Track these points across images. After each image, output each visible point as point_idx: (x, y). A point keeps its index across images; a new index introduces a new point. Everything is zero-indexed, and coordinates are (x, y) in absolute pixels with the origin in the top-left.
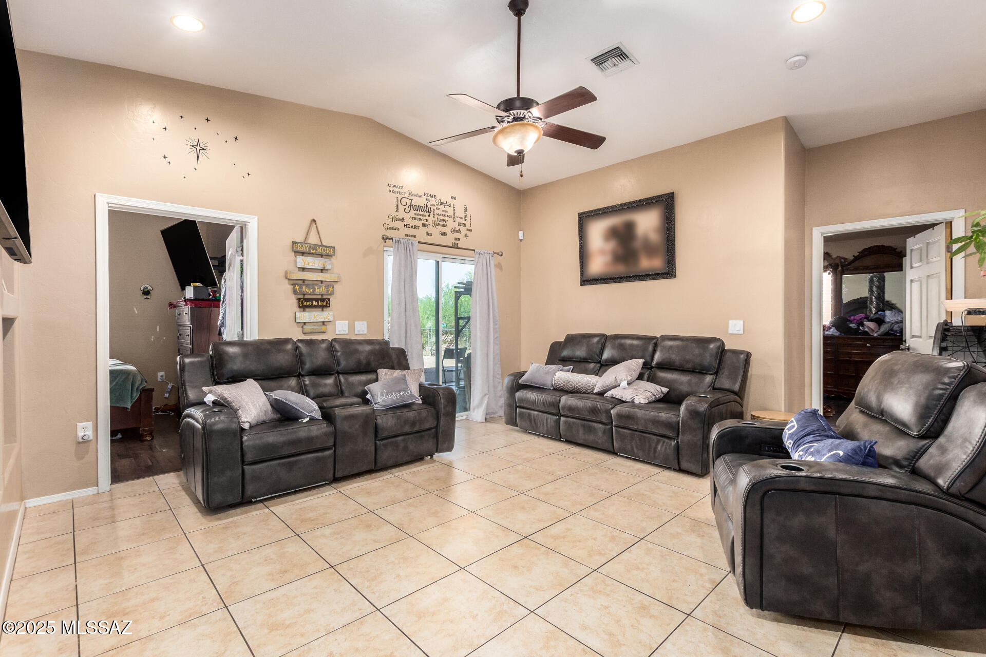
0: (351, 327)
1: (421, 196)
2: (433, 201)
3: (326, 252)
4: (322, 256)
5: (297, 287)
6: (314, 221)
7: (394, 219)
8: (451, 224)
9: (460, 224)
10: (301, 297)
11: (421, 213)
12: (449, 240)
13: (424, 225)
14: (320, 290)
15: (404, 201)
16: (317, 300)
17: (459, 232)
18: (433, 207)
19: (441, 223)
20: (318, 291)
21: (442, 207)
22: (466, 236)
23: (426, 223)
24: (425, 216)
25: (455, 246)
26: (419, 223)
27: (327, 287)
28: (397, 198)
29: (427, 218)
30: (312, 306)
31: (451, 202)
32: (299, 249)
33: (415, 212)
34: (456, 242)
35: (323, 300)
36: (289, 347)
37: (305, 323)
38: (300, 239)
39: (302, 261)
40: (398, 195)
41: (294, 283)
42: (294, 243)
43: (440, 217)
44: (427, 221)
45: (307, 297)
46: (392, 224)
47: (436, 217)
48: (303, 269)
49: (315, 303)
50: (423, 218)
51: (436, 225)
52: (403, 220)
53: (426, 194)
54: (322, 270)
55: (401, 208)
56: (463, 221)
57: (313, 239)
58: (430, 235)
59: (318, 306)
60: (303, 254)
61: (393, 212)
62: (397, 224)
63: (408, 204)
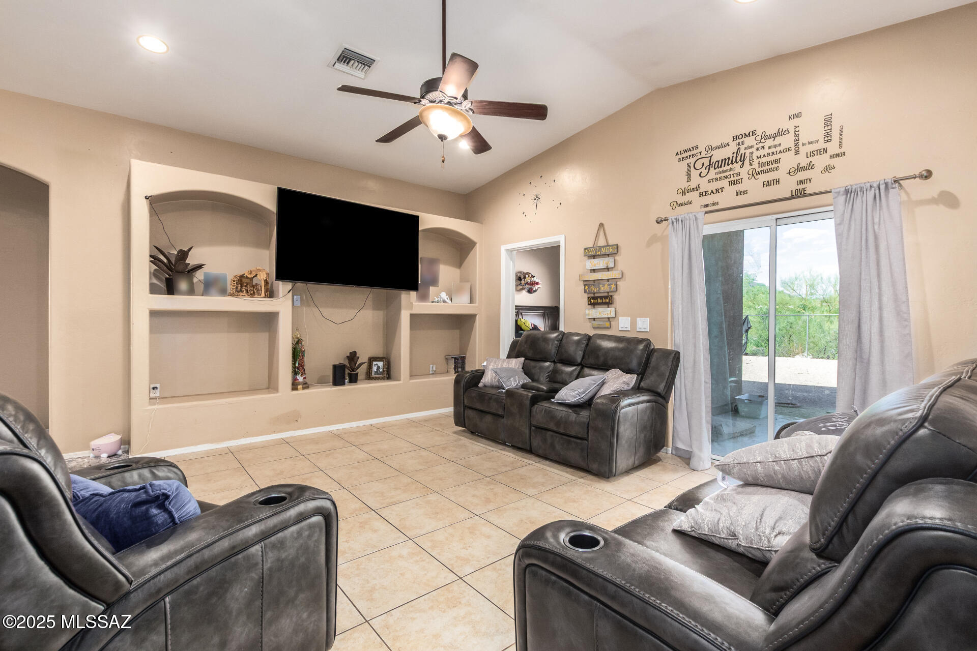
0: (633, 324)
1: (728, 145)
2: (749, 141)
3: (611, 252)
4: (608, 255)
5: (587, 287)
6: (601, 225)
7: (684, 192)
8: (788, 161)
9: (812, 154)
10: (592, 295)
11: (727, 167)
12: (788, 185)
13: (733, 183)
14: (604, 288)
15: (698, 165)
16: (601, 298)
17: (810, 167)
18: (748, 152)
19: (765, 168)
20: (602, 289)
21: (770, 142)
22: (828, 169)
23: (736, 178)
24: (734, 169)
25: (800, 194)
26: (724, 183)
27: (610, 285)
28: (689, 166)
29: (738, 170)
30: (599, 303)
31: (790, 125)
32: (592, 253)
33: (717, 170)
34: (801, 187)
35: (606, 297)
37: (594, 319)
38: (590, 244)
39: (591, 264)
40: (688, 161)
41: (587, 283)
42: (585, 249)
43: (763, 160)
44: (738, 174)
45: (596, 295)
46: (681, 199)
47: (756, 162)
48: (594, 271)
49: (600, 301)
50: (732, 173)
51: (754, 174)
52: (698, 188)
53: (735, 138)
54: (608, 269)
55: (695, 174)
56: (821, 145)
57: (601, 242)
58: (745, 192)
59: (602, 304)
60: (594, 257)
61: (684, 184)
62: (689, 197)
63: (707, 164)
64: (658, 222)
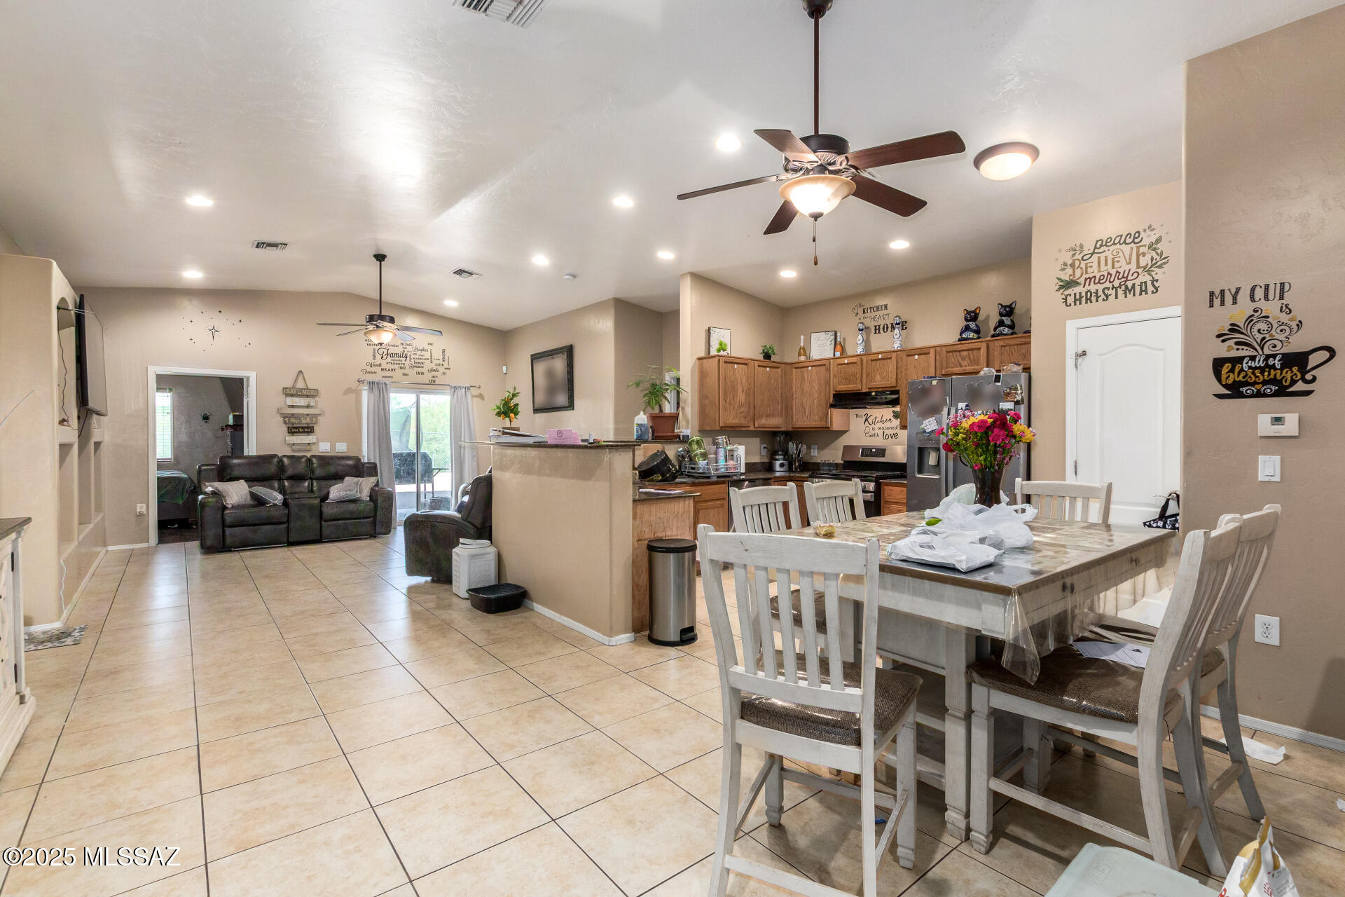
0: (333, 447)
1: (397, 346)
2: (409, 348)
3: (311, 394)
4: (308, 396)
5: (286, 419)
6: (301, 372)
7: (371, 365)
8: (428, 365)
9: (437, 365)
10: (291, 426)
11: (397, 358)
12: (427, 377)
13: (401, 368)
14: (305, 421)
15: (381, 351)
16: (303, 428)
17: (437, 371)
18: (409, 354)
19: (417, 365)
20: (303, 421)
21: (419, 353)
22: (444, 374)
23: (402, 366)
25: (432, 382)
26: (396, 367)
27: (311, 419)
28: (374, 350)
29: (403, 362)
30: (299, 432)
31: (429, 347)
32: (288, 393)
33: (392, 358)
34: (433, 379)
35: (308, 428)
36: (276, 460)
37: (293, 444)
38: (289, 385)
39: (290, 401)
40: (374, 347)
41: (284, 416)
42: (284, 388)
43: (416, 361)
44: (404, 364)
45: (295, 426)
46: (369, 369)
47: (413, 360)
48: (292, 406)
49: (301, 430)
50: (400, 362)
51: (412, 367)
52: (380, 365)
53: (402, 344)
54: (308, 407)
55: (378, 357)
56: (441, 362)
57: (300, 385)
58: (407, 375)
59: (304, 432)
60: (292, 396)
61: (371, 360)
62: (374, 369)
63: (386, 353)
64: (357, 381)
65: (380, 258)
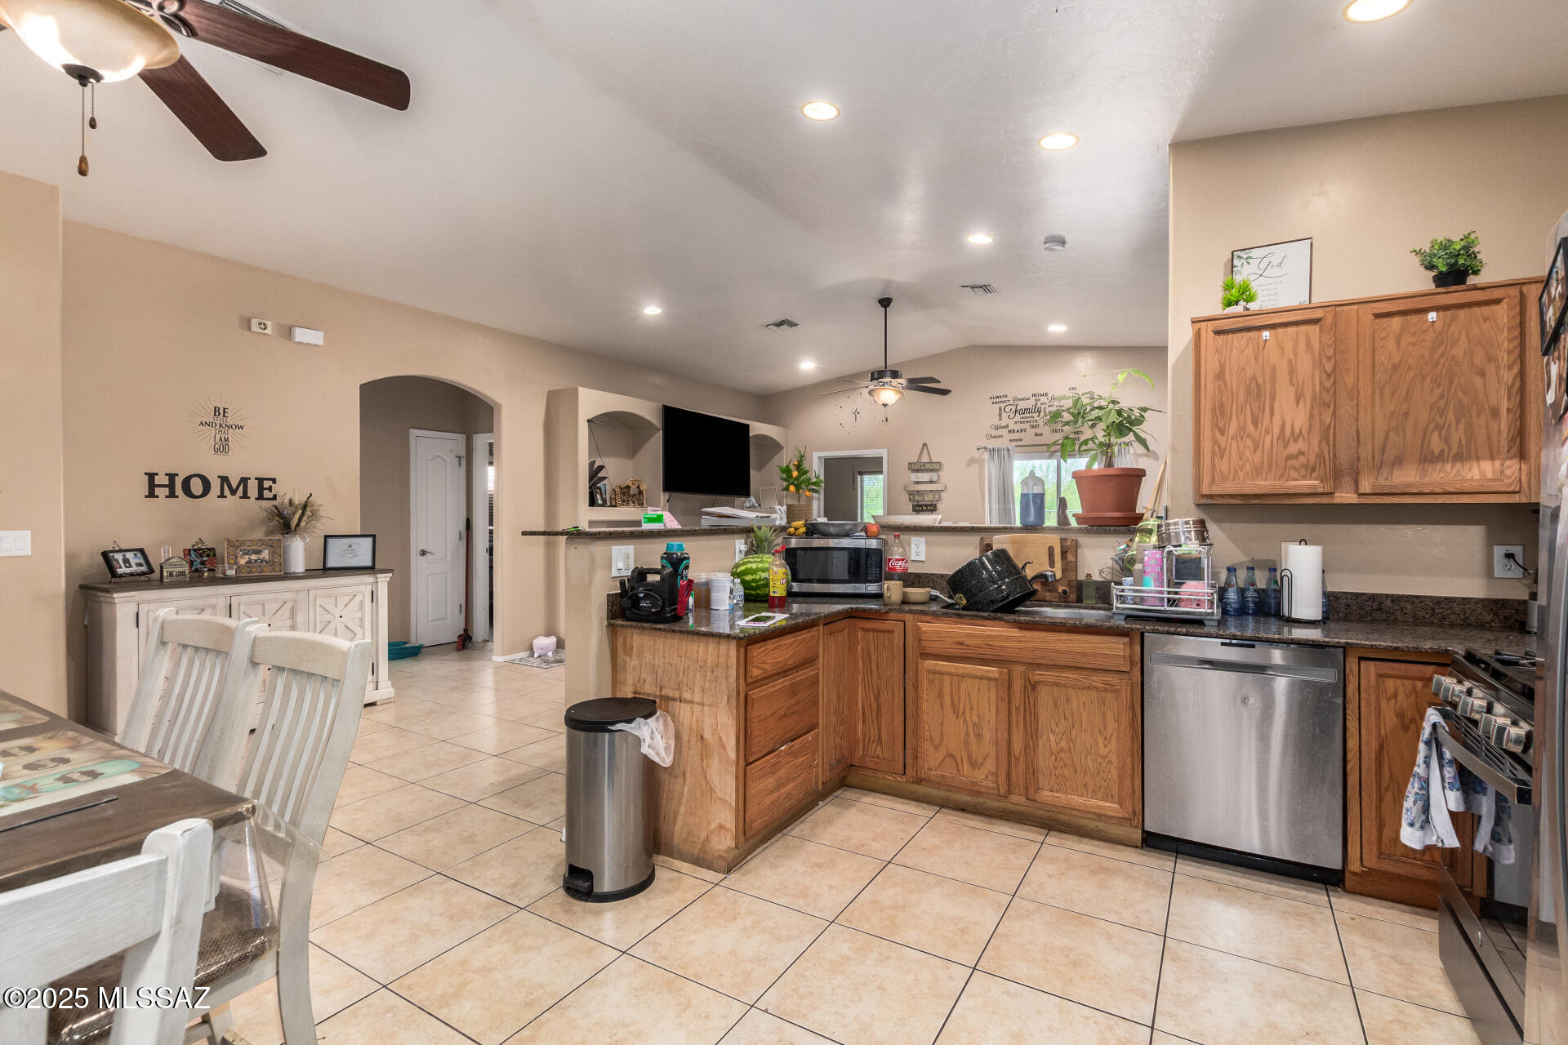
1: (1029, 399)
2: (1043, 399)
3: (935, 468)
4: (932, 471)
5: (912, 497)
6: (925, 445)
7: (997, 428)
10: (916, 503)
11: (1028, 415)
13: (1032, 427)
14: (929, 498)
15: (1008, 409)
16: (926, 506)
18: (1043, 407)
20: (926, 499)
23: (1035, 424)
24: (1033, 417)
26: (1027, 426)
27: (934, 496)
28: (1000, 409)
29: (1036, 418)
30: (922, 510)
31: (1071, 394)
32: (916, 468)
33: (1021, 416)
35: (930, 505)
38: (914, 460)
39: (915, 477)
40: (999, 405)
41: (911, 493)
42: (910, 464)
44: (1036, 421)
45: (920, 503)
46: (994, 433)
47: (1048, 414)
48: (918, 483)
49: (924, 508)
50: (1032, 419)
51: (1048, 423)
52: (1006, 426)
53: (1034, 395)
54: (931, 482)
55: (1004, 415)
57: (925, 459)
58: (1041, 435)
59: (927, 510)
60: (918, 471)
61: (997, 422)
62: (1000, 432)
63: (1014, 410)
64: (978, 449)
65: (885, 303)
